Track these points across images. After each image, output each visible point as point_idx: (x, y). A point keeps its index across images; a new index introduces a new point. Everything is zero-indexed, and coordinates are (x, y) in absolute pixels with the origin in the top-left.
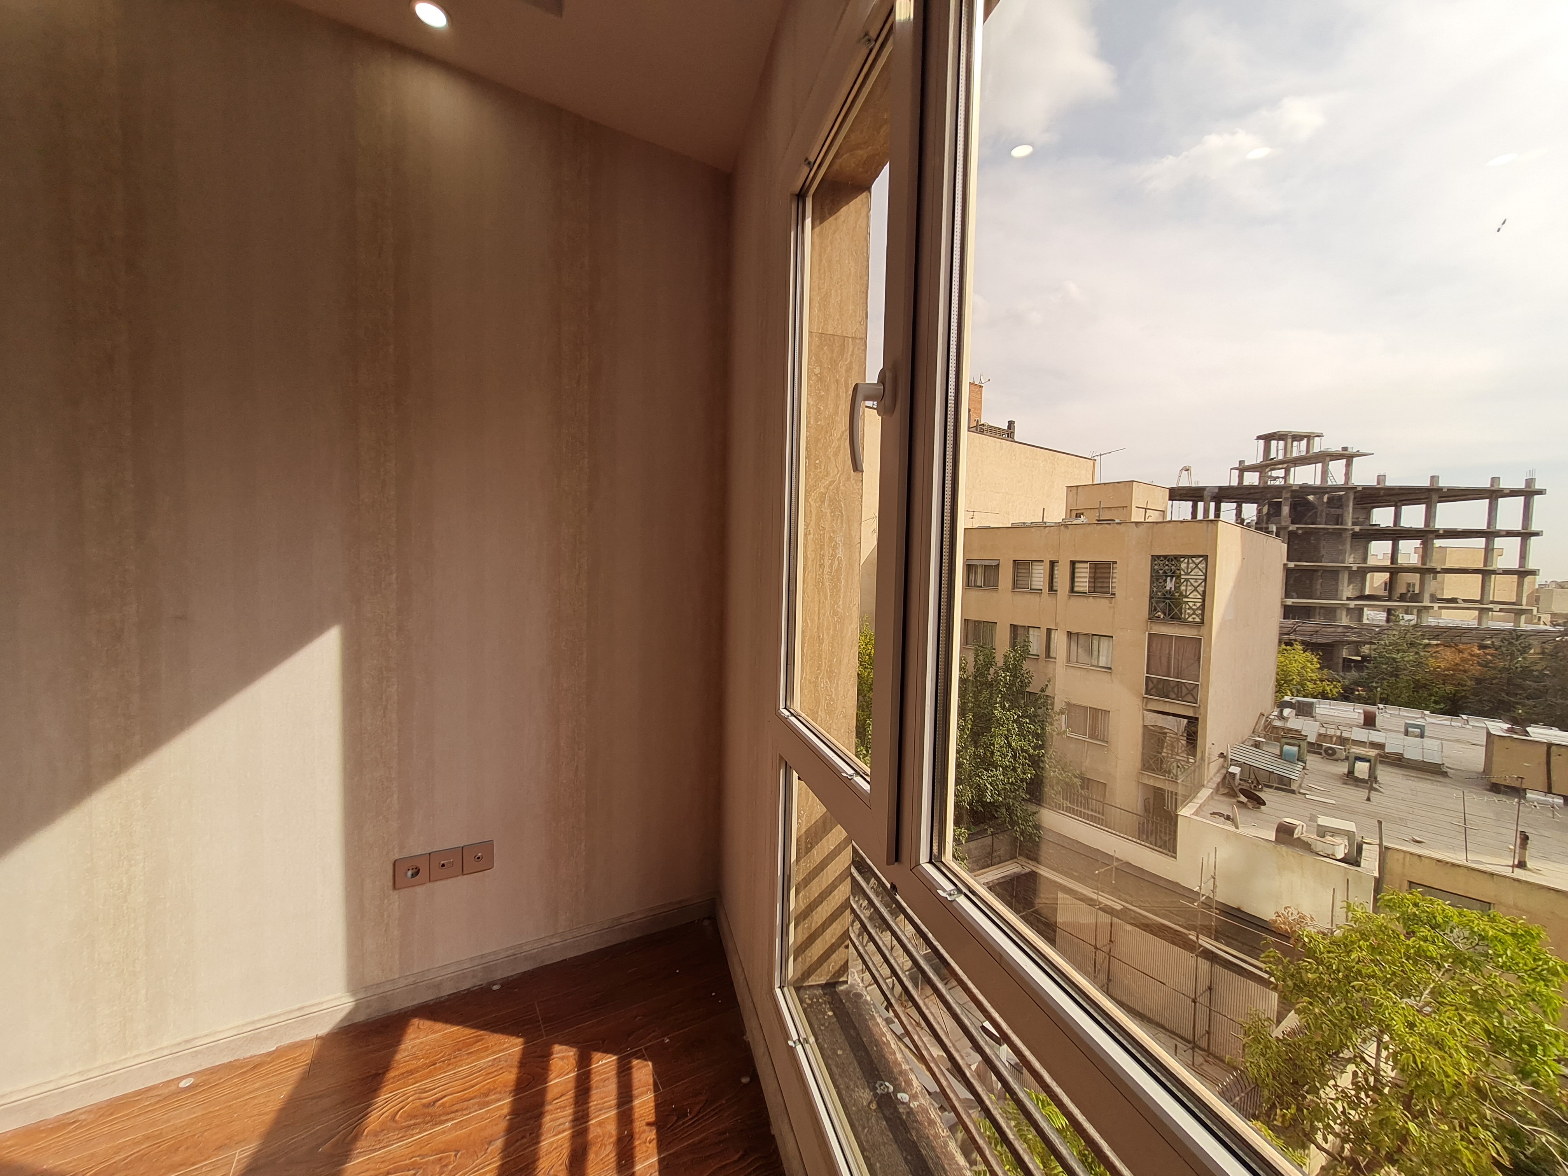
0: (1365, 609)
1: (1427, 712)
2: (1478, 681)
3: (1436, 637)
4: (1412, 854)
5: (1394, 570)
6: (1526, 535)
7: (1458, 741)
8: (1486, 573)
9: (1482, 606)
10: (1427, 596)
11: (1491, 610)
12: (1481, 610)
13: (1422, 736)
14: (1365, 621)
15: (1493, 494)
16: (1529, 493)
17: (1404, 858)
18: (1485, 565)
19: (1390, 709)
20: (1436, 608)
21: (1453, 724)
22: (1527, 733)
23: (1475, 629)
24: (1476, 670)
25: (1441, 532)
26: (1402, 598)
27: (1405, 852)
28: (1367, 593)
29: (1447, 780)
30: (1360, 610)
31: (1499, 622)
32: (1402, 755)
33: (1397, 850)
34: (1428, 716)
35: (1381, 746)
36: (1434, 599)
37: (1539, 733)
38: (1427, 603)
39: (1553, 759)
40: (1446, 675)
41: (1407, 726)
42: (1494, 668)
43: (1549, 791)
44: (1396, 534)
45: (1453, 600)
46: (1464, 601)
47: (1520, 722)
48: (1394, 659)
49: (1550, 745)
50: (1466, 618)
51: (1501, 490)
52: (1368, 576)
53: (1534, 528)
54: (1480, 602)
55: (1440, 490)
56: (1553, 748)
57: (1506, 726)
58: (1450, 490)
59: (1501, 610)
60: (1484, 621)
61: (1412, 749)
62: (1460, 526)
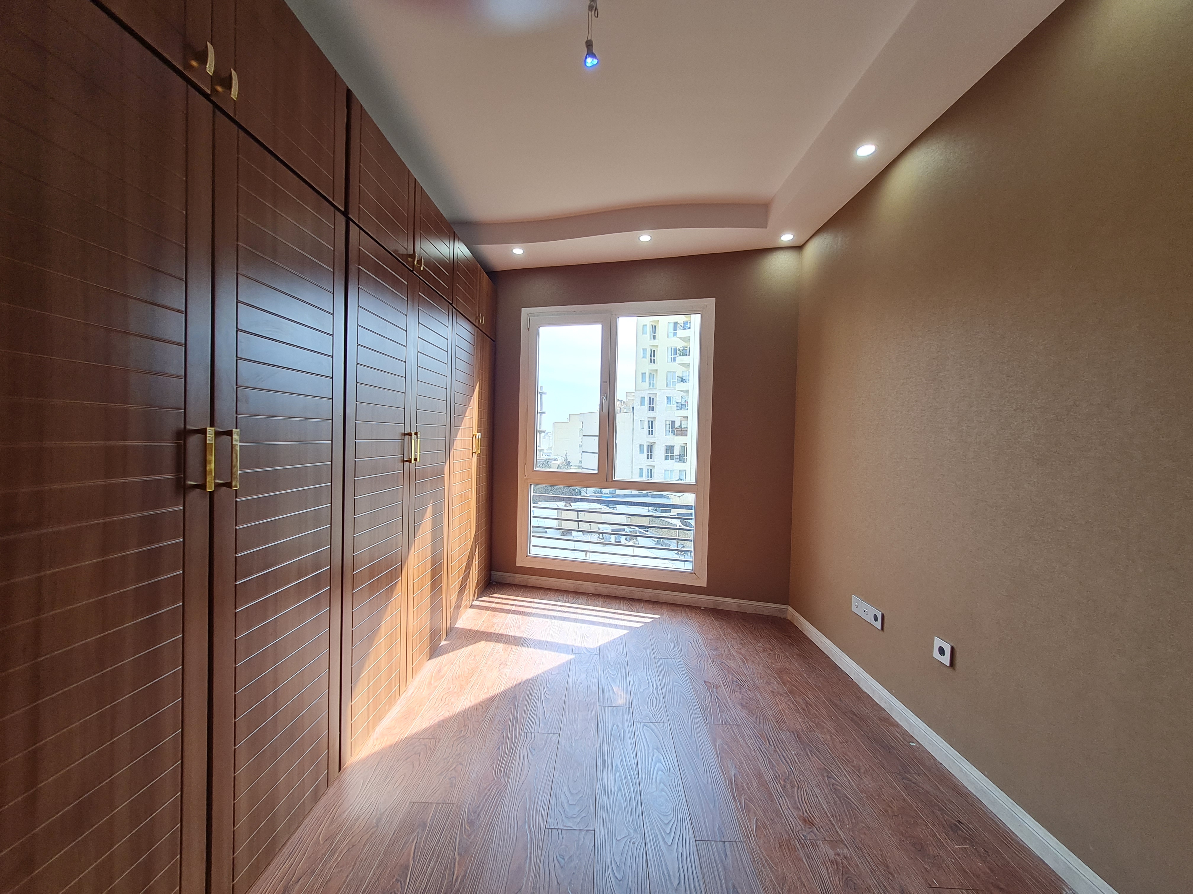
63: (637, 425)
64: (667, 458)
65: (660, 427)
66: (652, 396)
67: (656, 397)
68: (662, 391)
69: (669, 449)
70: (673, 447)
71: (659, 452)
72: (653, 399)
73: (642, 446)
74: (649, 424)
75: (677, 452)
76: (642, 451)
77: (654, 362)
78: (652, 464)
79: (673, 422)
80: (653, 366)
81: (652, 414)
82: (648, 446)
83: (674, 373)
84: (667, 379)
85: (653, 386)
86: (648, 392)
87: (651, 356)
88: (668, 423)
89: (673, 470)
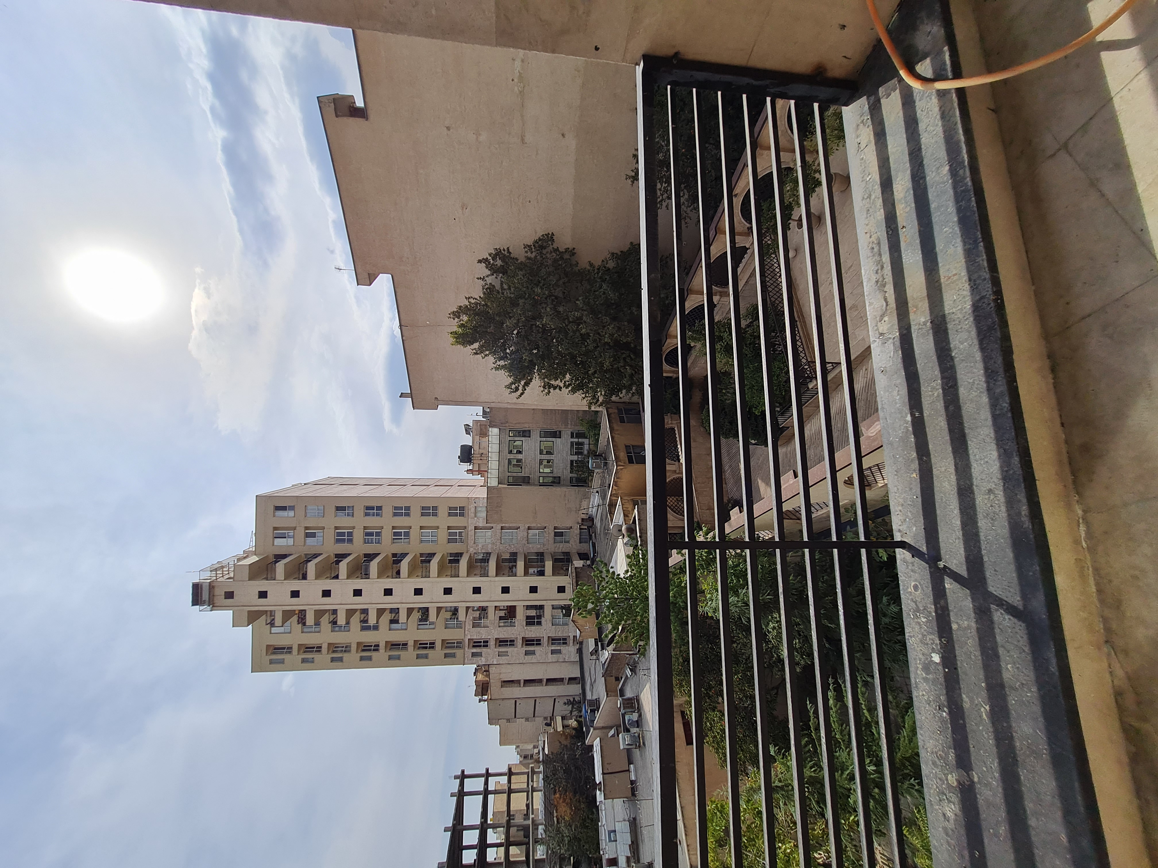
0: (536, 858)
1: (600, 824)
2: (575, 793)
3: (552, 814)
4: (688, 851)
5: (508, 844)
6: (488, 775)
7: (613, 807)
8: (510, 791)
9: (530, 791)
10: (526, 822)
11: (532, 786)
12: (533, 790)
13: (615, 831)
14: (545, 857)
15: (461, 795)
16: (463, 777)
17: (693, 855)
18: (505, 793)
19: (602, 845)
20: (533, 816)
21: (603, 808)
22: (600, 783)
23: (544, 793)
24: (569, 795)
25: (483, 820)
26: (527, 836)
27: (689, 855)
28: (524, 859)
29: (638, 818)
30: (537, 861)
31: (539, 781)
32: (630, 845)
33: (690, 859)
34: (602, 823)
35: (628, 858)
36: (526, 816)
37: (599, 778)
38: (530, 822)
39: (610, 771)
40: (575, 809)
41: (610, 841)
42: (567, 786)
43: (628, 770)
44: (483, 846)
45: (527, 806)
46: (527, 799)
47: (595, 786)
48: (569, 842)
49: (603, 774)
50: (538, 799)
51: (459, 791)
52: (511, 859)
53: (484, 772)
54: (528, 792)
55: (454, 825)
56: (605, 772)
57: (598, 792)
58: (455, 819)
59: (532, 781)
60: (539, 788)
61: (624, 838)
62: (480, 810)
63: (503, 660)
64: (539, 623)
65: (505, 633)
66: (471, 645)
67: (472, 639)
68: (466, 632)
69: (530, 621)
70: (528, 617)
71: (533, 632)
72: (474, 642)
73: (527, 653)
74: (502, 645)
75: (533, 613)
76: (533, 653)
77: (434, 643)
78: (546, 639)
79: (501, 618)
80: (438, 645)
81: (492, 643)
82: (526, 645)
83: (447, 620)
84: (454, 628)
85: (461, 643)
86: (466, 649)
87: (426, 648)
88: (502, 624)
89: (552, 616)
